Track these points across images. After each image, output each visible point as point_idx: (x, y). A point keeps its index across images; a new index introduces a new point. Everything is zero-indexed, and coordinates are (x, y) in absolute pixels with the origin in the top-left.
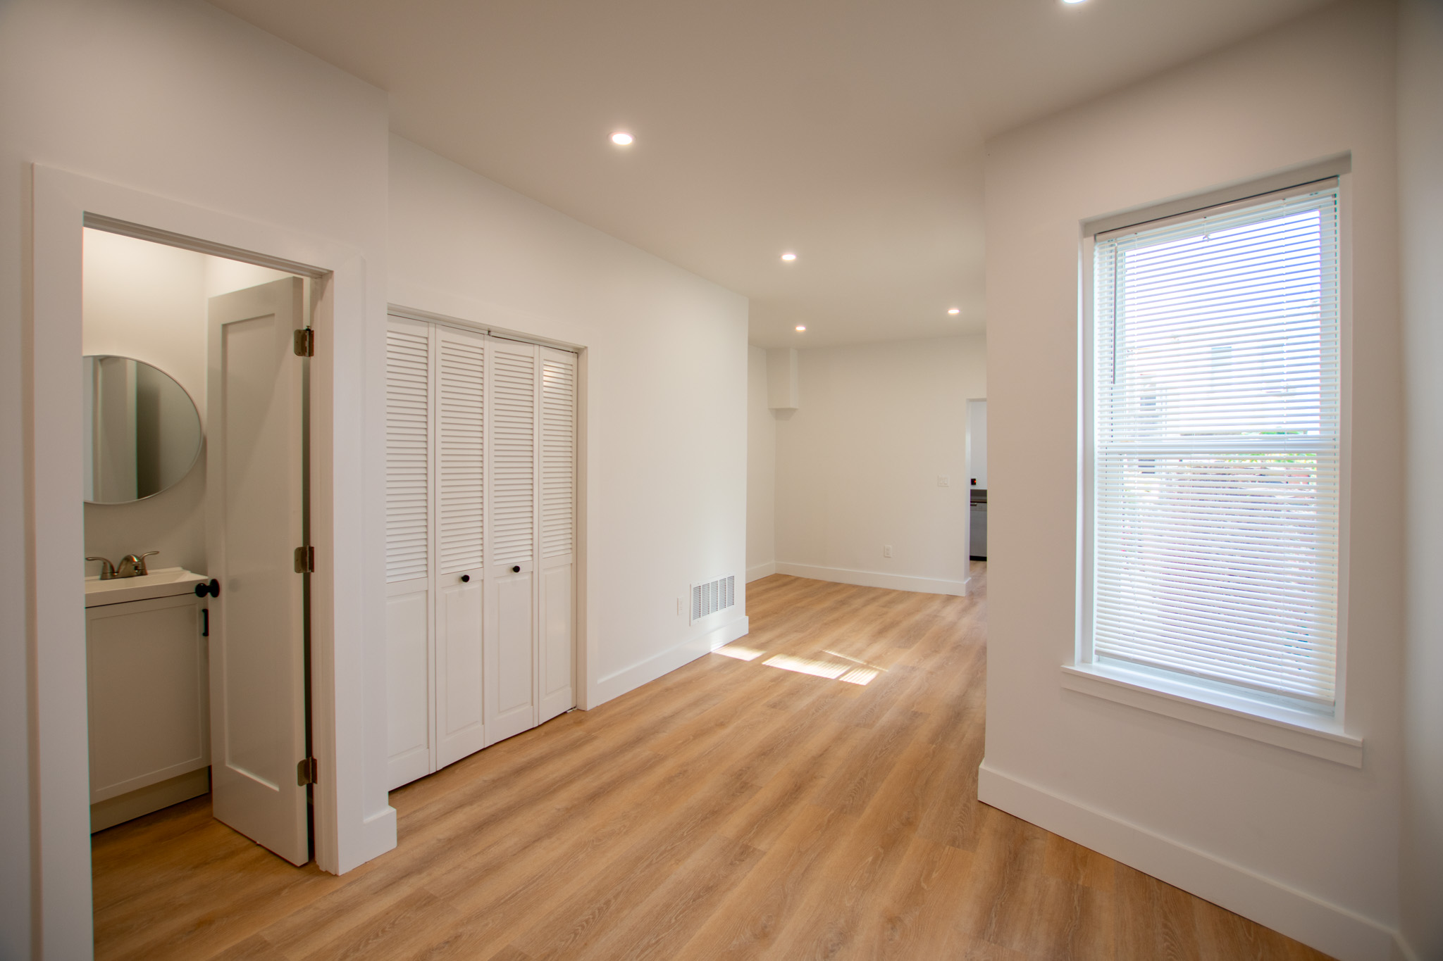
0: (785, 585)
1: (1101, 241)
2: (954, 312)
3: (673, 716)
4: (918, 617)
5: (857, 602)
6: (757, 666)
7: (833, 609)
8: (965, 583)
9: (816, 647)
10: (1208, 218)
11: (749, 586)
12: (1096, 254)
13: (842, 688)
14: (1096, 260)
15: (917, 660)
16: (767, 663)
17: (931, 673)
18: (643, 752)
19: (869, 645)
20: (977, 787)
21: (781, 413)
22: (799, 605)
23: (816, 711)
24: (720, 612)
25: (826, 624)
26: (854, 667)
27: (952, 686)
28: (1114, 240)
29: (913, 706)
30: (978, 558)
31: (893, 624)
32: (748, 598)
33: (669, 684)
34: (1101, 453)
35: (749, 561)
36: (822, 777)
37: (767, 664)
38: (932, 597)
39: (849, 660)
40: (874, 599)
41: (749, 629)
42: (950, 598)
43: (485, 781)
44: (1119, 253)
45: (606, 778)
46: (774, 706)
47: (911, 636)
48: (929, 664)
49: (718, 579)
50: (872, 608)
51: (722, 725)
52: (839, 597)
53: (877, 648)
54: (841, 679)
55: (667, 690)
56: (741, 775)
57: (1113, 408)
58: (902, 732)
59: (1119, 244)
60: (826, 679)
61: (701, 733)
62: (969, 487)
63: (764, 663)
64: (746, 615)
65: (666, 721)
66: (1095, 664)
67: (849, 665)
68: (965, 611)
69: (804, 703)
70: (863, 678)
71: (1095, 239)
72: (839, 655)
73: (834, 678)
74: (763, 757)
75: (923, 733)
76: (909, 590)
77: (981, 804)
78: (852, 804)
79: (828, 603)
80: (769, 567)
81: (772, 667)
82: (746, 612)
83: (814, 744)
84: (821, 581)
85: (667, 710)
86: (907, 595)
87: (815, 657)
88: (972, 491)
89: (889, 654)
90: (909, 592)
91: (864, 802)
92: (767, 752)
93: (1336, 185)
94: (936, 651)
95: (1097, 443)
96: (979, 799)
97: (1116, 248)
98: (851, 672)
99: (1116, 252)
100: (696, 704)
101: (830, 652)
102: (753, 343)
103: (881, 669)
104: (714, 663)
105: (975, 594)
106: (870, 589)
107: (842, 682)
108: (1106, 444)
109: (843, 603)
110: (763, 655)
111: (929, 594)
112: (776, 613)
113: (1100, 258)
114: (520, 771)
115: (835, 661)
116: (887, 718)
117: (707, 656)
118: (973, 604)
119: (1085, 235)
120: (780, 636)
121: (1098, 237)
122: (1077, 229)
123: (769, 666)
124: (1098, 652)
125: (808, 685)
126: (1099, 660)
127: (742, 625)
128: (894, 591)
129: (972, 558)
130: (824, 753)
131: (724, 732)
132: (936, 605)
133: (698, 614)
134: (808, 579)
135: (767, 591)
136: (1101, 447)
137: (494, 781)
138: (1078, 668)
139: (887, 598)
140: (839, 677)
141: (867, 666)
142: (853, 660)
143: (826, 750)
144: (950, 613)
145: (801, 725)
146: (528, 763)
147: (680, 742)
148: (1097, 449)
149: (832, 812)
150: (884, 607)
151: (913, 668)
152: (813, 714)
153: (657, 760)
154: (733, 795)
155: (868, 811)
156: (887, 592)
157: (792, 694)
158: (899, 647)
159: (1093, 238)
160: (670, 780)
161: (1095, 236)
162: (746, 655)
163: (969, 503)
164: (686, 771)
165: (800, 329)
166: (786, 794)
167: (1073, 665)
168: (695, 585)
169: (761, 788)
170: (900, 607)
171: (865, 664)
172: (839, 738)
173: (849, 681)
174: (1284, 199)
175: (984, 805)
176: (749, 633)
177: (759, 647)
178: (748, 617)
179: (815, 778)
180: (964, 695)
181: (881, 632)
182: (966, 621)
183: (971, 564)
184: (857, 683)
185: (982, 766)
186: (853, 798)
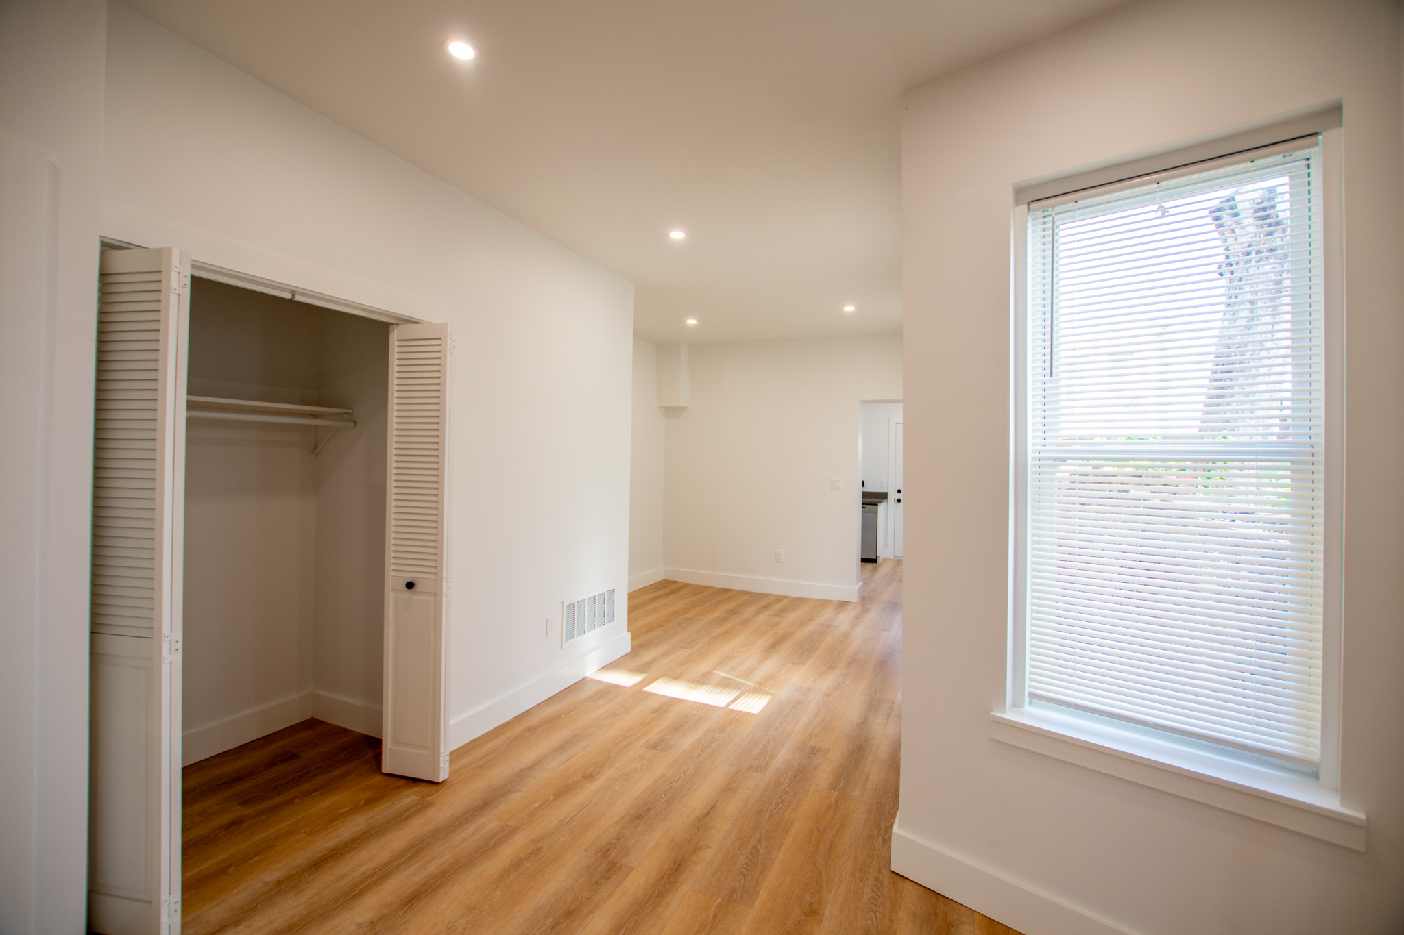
0: (673, 592)
1: (1036, 210)
2: (849, 309)
3: (531, 768)
4: (810, 627)
5: (749, 611)
6: (638, 694)
7: (723, 620)
8: (857, 588)
9: (703, 667)
10: (1161, 184)
11: (631, 596)
12: (1029, 225)
13: (733, 719)
14: (1029, 232)
15: (812, 679)
16: (648, 689)
17: (828, 695)
18: (489, 823)
19: (761, 662)
20: (890, 851)
21: (671, 412)
22: (687, 615)
23: (703, 752)
24: (598, 630)
25: (715, 638)
26: (745, 691)
27: (852, 709)
28: (1050, 209)
29: (810, 739)
30: (869, 560)
31: (786, 637)
32: (631, 610)
33: (533, 721)
34: (1034, 459)
35: (631, 570)
36: (708, 847)
37: (649, 691)
38: (824, 603)
39: (739, 682)
40: (765, 607)
41: (632, 647)
42: (843, 605)
43: (266, 883)
44: (1057, 224)
45: (433, 867)
46: (654, 747)
47: (804, 651)
48: (826, 684)
49: (596, 593)
50: (763, 617)
51: (590, 777)
52: (729, 606)
53: (769, 666)
54: (730, 707)
55: (530, 729)
56: (608, 851)
57: (1046, 406)
58: (800, 774)
59: (1056, 214)
60: (715, 706)
61: (564, 790)
62: (860, 490)
63: (645, 689)
64: (628, 631)
65: (521, 776)
66: (1027, 708)
67: (739, 689)
68: (858, 618)
69: (688, 741)
70: (754, 705)
71: (1028, 208)
72: (728, 676)
73: (722, 705)
74: (637, 821)
75: (823, 775)
76: (801, 596)
77: (894, 875)
78: (743, 887)
79: (717, 614)
80: (655, 574)
81: (655, 694)
82: (629, 625)
83: (697, 800)
84: (710, 587)
85: (526, 757)
86: (798, 602)
87: (701, 680)
88: (863, 493)
89: (782, 672)
90: (801, 598)
91: (757, 882)
92: (642, 815)
93: (1316, 144)
94: (831, 668)
95: (1030, 448)
96: (892, 869)
97: (1053, 218)
98: (742, 698)
99: (1053, 223)
100: (561, 748)
101: (718, 673)
102: (639, 336)
103: (773, 692)
104: (589, 691)
105: (865, 600)
106: (761, 596)
107: (732, 710)
108: (1039, 448)
109: (733, 612)
110: (645, 679)
111: (821, 600)
112: (662, 626)
113: (1034, 230)
114: (317, 865)
115: (725, 684)
116: (783, 756)
117: (582, 683)
118: (865, 610)
119: (1017, 203)
120: (666, 654)
121: (1033, 206)
122: (1009, 196)
123: (650, 693)
124: (1031, 695)
125: (694, 716)
126: (1030, 703)
127: (622, 642)
128: (786, 597)
129: (864, 560)
130: (710, 811)
131: (592, 787)
132: (828, 613)
133: (572, 634)
134: (698, 585)
135: (653, 600)
136: (1034, 452)
137: (279, 882)
138: (1010, 715)
139: (778, 606)
140: (728, 705)
141: (758, 690)
142: (743, 681)
143: (713, 807)
144: (843, 620)
145: (685, 773)
146: (334, 850)
147: (537, 805)
148: (1030, 455)
149: (719, 900)
150: (775, 616)
151: (809, 690)
152: (699, 755)
153: (505, 834)
154: (597, 883)
155: (763, 896)
156: (779, 599)
157: (676, 729)
158: (793, 664)
159: (1026, 206)
160: (517, 864)
161: (1028, 204)
162: (626, 679)
163: (861, 505)
164: (539, 849)
165: (692, 322)
166: (662, 878)
167: (1004, 712)
168: (568, 602)
169: (633, 869)
170: (792, 616)
171: (757, 686)
172: (729, 789)
173: (739, 709)
174: (1252, 162)
175: (898, 877)
176: (632, 650)
177: (640, 670)
178: (630, 634)
179: (699, 849)
180: (864, 722)
181: (773, 646)
182: (860, 631)
183: (862, 566)
184: (748, 711)
185: (896, 829)
186: (744, 876)
